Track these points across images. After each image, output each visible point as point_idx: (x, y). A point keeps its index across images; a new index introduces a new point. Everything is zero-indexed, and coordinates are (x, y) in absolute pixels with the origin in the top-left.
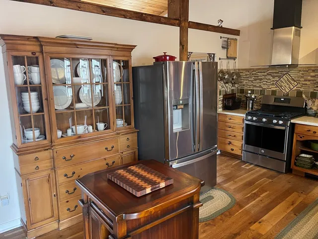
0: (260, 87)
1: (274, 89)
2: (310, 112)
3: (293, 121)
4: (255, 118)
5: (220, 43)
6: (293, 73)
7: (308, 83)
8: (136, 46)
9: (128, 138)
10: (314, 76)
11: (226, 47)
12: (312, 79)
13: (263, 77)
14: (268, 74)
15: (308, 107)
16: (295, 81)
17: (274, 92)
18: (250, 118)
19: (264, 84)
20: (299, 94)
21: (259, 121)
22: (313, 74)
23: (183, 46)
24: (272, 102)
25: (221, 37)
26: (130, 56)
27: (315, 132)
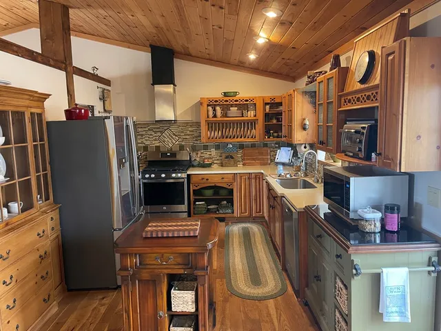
0: (142, 143)
1: (158, 145)
2: (195, 163)
3: (189, 173)
4: (153, 176)
5: (97, 93)
6: (174, 128)
7: (187, 137)
8: (50, 95)
9: (52, 218)
10: (192, 131)
11: (103, 98)
12: (191, 133)
13: (144, 133)
14: (149, 130)
15: (193, 159)
16: (176, 136)
17: (158, 148)
18: (147, 176)
19: (147, 140)
20: (182, 148)
21: (158, 177)
22: (190, 129)
23: (71, 96)
24: (159, 157)
25: (98, 87)
26: (43, 108)
27: (207, 179)
